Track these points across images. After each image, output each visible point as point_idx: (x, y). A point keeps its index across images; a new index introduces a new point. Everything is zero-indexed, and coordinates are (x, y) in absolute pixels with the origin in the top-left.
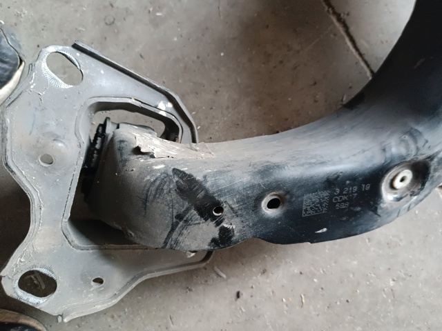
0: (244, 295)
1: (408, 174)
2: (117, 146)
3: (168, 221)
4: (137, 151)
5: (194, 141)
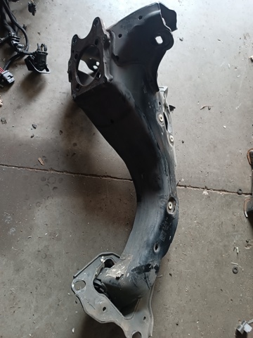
0: (172, 273)
1: (170, 203)
2: (111, 284)
3: (144, 282)
4: (118, 278)
5: (119, 257)
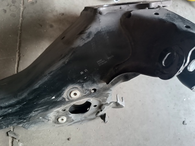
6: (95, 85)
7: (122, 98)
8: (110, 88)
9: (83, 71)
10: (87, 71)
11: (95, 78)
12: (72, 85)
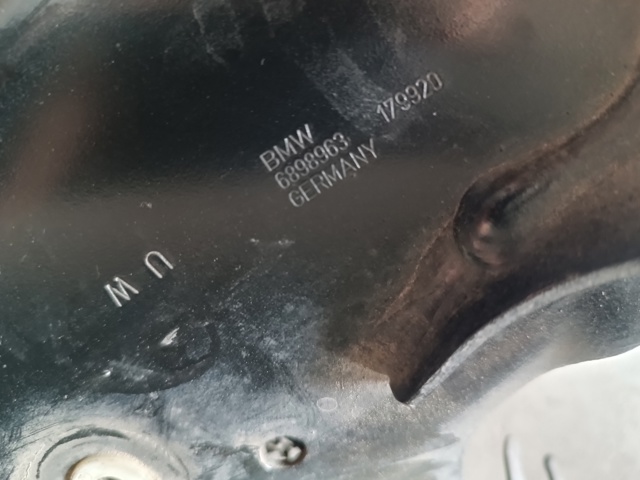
6: (285, 402)
7: (547, 462)
8: (442, 420)
9: (132, 270)
10: (167, 272)
11: (271, 342)
12: (59, 413)
